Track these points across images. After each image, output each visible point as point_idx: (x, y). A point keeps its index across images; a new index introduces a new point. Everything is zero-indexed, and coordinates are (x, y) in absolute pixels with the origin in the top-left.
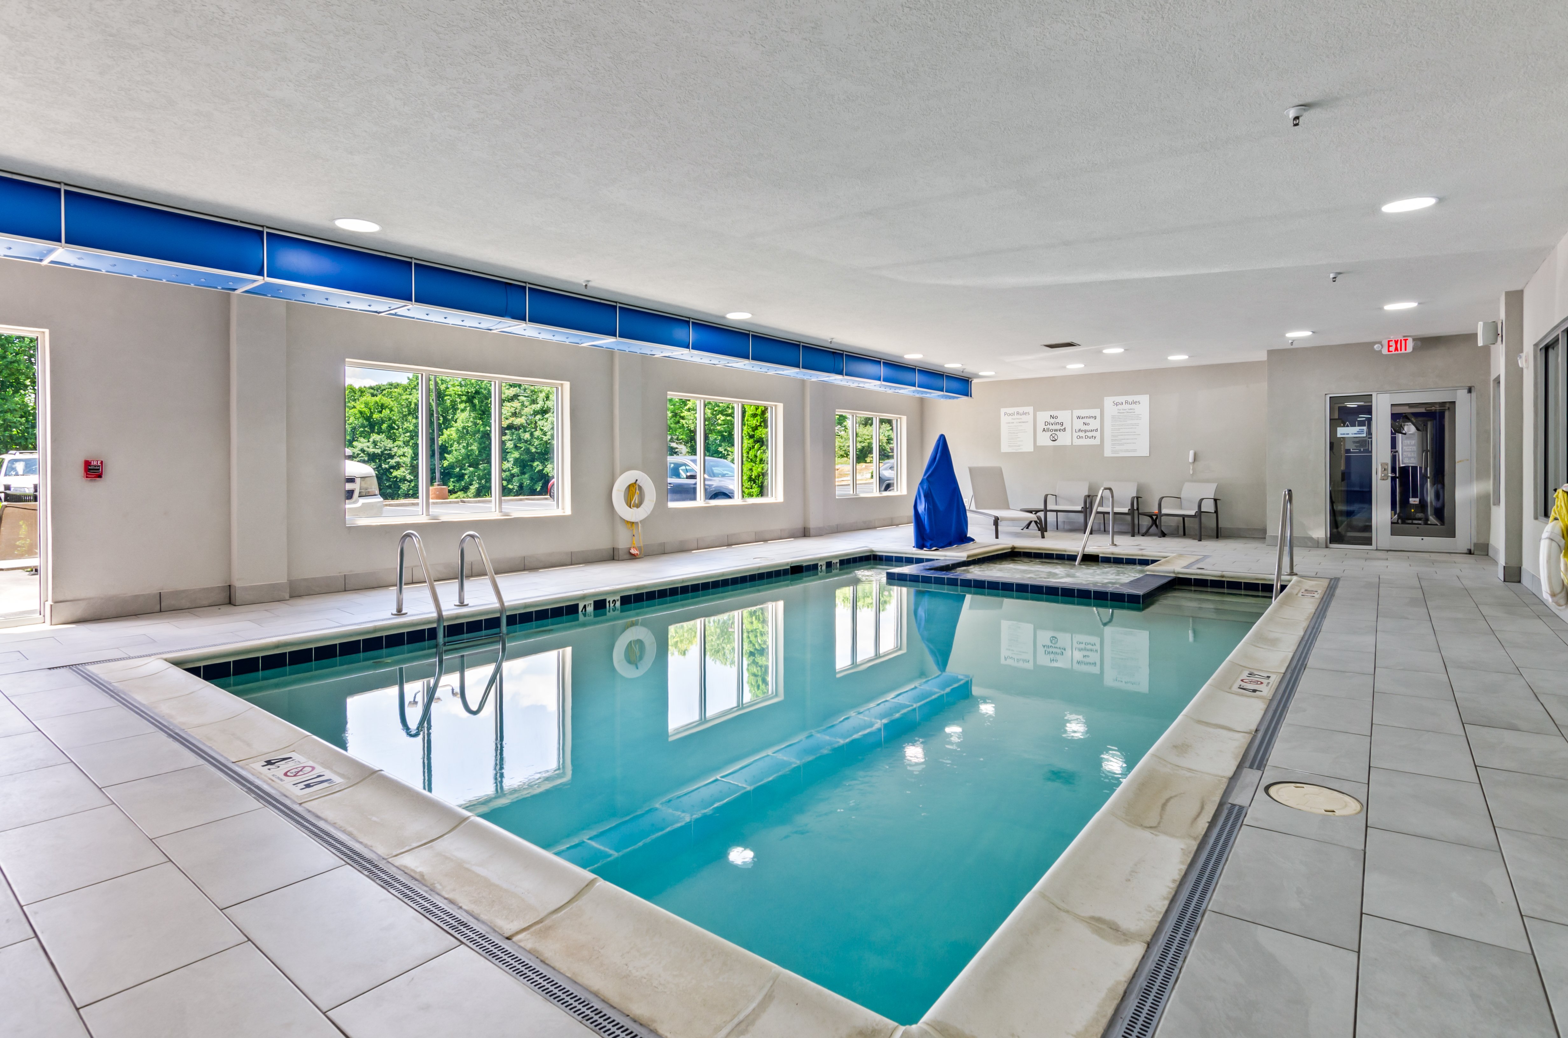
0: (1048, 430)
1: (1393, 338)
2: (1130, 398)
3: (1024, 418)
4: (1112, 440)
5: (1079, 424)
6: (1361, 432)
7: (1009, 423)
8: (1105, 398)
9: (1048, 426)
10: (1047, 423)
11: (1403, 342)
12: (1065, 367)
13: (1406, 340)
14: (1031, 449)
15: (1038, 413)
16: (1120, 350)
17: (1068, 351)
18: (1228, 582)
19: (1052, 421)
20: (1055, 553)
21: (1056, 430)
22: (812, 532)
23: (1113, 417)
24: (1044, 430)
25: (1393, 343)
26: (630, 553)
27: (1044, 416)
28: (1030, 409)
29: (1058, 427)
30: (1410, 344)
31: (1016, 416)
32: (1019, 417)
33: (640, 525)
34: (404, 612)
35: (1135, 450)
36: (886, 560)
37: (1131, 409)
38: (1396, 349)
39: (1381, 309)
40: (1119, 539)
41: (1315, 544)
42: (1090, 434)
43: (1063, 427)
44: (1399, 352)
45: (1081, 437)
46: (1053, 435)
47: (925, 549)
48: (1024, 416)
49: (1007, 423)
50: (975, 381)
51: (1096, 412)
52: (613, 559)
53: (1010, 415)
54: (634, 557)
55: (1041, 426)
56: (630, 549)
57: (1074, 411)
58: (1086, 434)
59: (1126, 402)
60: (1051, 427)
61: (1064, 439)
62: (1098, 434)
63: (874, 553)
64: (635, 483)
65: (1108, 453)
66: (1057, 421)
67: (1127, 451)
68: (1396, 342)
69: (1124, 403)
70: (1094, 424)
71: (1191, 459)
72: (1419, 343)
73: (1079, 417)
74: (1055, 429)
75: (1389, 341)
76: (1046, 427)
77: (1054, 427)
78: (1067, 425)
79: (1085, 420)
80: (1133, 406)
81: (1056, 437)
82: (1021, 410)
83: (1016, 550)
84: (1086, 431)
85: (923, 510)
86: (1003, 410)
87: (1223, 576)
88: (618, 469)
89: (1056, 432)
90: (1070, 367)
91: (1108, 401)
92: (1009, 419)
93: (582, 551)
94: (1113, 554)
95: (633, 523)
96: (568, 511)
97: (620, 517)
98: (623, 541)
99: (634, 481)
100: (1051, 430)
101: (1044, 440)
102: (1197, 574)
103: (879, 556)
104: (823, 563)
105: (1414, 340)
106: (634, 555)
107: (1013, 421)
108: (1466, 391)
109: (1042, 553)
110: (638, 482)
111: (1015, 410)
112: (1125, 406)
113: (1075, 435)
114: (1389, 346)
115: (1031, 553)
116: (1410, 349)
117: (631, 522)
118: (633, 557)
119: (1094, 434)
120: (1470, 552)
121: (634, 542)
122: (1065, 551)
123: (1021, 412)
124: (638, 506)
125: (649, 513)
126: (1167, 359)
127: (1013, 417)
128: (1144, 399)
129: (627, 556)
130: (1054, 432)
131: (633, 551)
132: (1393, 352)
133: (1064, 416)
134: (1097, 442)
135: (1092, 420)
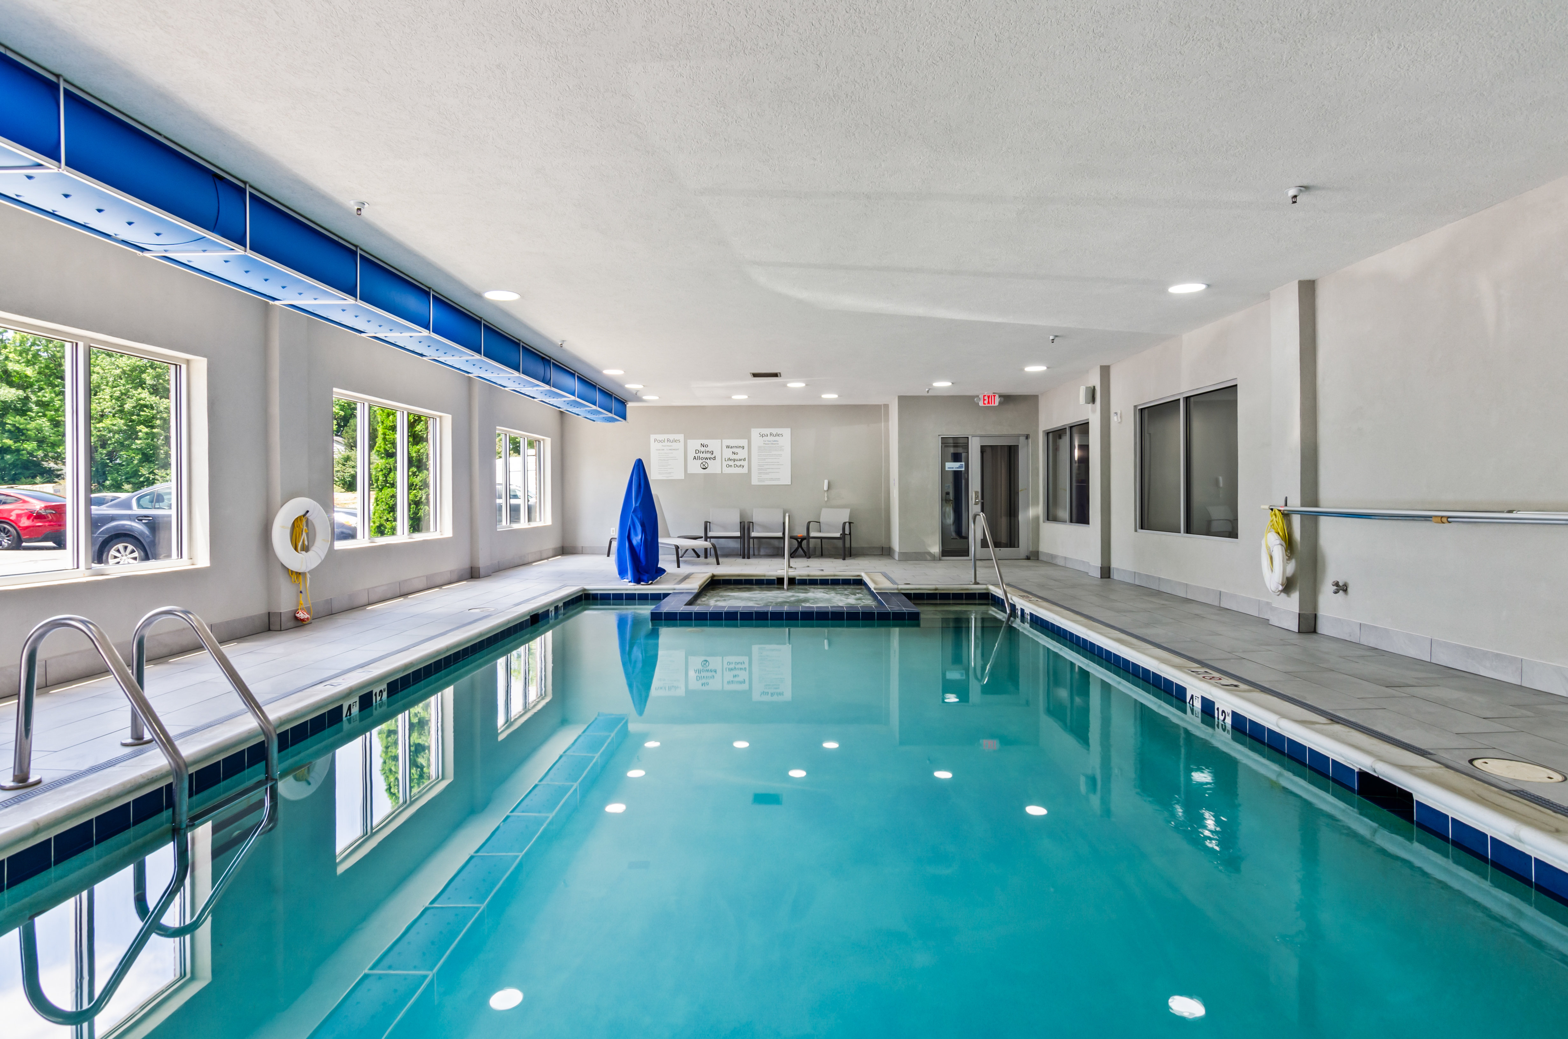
0: (699, 458)
1: (986, 393)
2: (774, 431)
3: (675, 445)
4: (759, 469)
5: (728, 453)
6: (961, 467)
7: (659, 450)
8: (752, 430)
9: (699, 454)
10: (697, 452)
11: (993, 397)
12: (730, 397)
13: (994, 396)
14: (680, 476)
15: (688, 441)
16: (802, 385)
17: (765, 381)
18: (940, 594)
19: (703, 449)
20: (754, 578)
21: (707, 459)
22: (482, 572)
23: (760, 447)
24: (695, 458)
25: (986, 398)
26: (296, 618)
27: (694, 444)
28: (681, 437)
29: (709, 455)
30: (997, 399)
31: (666, 443)
32: (669, 444)
33: (308, 576)
34: (32, 780)
35: (778, 479)
36: (601, 599)
37: (775, 441)
38: (989, 403)
39: (1023, 370)
40: (794, 562)
41: (933, 558)
42: (738, 463)
43: (713, 456)
44: (990, 405)
45: (730, 466)
46: (704, 463)
47: (642, 583)
48: (674, 444)
49: (657, 450)
50: (630, 405)
51: (744, 442)
52: (269, 630)
53: (660, 441)
54: (300, 623)
55: (691, 454)
56: (296, 611)
57: (723, 440)
58: (735, 463)
59: (771, 434)
60: (702, 455)
61: (714, 467)
62: (745, 463)
63: (586, 592)
64: (304, 516)
65: (755, 481)
66: (707, 449)
67: (772, 479)
68: (989, 397)
69: (769, 435)
70: (742, 454)
71: (826, 488)
72: (1002, 399)
73: (728, 447)
74: (705, 457)
75: (984, 396)
76: (696, 455)
77: (704, 455)
78: (717, 453)
79: (734, 450)
80: (777, 438)
81: (706, 465)
82: (672, 437)
83: (715, 578)
84: (734, 460)
85: (639, 541)
86: (653, 437)
87: (936, 589)
88: (278, 497)
89: (706, 461)
90: (735, 397)
91: (755, 433)
92: (659, 446)
93: (227, 622)
94: (808, 576)
95: (300, 574)
96: (203, 561)
97: (282, 565)
98: (285, 604)
99: (303, 513)
100: (702, 458)
101: (695, 467)
102: (916, 589)
103: (593, 595)
104: (552, 608)
105: (1000, 396)
106: (303, 620)
107: (663, 448)
108: (1025, 437)
109: (742, 580)
110: (308, 515)
111: (666, 436)
112: (770, 438)
113: (725, 463)
114: (984, 400)
115: (731, 580)
116: (997, 404)
117: (297, 573)
118: (298, 623)
119: (742, 463)
120: (1028, 558)
121: (302, 602)
122: (765, 576)
123: (672, 439)
124: (306, 549)
125: (323, 558)
126: (821, 397)
127: (664, 444)
128: (787, 432)
129: (291, 624)
130: (704, 460)
131: (301, 615)
132: (987, 405)
133: (714, 445)
134: (745, 470)
135: (741, 449)
